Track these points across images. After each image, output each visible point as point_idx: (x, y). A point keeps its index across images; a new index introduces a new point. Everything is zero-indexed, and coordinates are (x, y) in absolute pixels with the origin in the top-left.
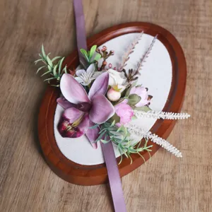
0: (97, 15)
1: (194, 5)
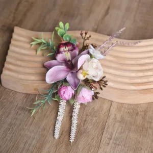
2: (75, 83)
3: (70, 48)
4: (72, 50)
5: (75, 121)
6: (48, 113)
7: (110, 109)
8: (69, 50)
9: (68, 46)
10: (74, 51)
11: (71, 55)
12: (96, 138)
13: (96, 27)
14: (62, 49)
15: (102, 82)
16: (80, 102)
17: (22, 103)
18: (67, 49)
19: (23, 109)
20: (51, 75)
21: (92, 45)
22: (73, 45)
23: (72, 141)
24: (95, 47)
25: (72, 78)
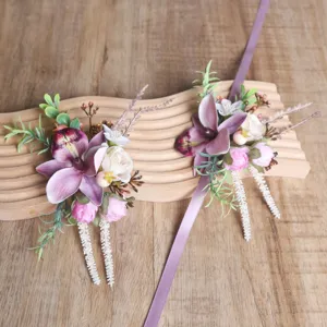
0: (106, 50)
1: (204, 36)
2: (95, 192)
3: (73, 136)
4: (77, 140)
5: (108, 251)
6: (61, 246)
7: (153, 216)
8: (71, 141)
9: (68, 134)
10: (80, 141)
11: (77, 147)
12: (145, 269)
13: (95, 84)
14: (61, 141)
15: (136, 181)
16: (110, 220)
17: (16, 239)
18: (69, 139)
19: (19, 248)
20: (55, 189)
21: (105, 123)
22: (76, 131)
23: (111, 283)
24: (110, 126)
25: (88, 186)
